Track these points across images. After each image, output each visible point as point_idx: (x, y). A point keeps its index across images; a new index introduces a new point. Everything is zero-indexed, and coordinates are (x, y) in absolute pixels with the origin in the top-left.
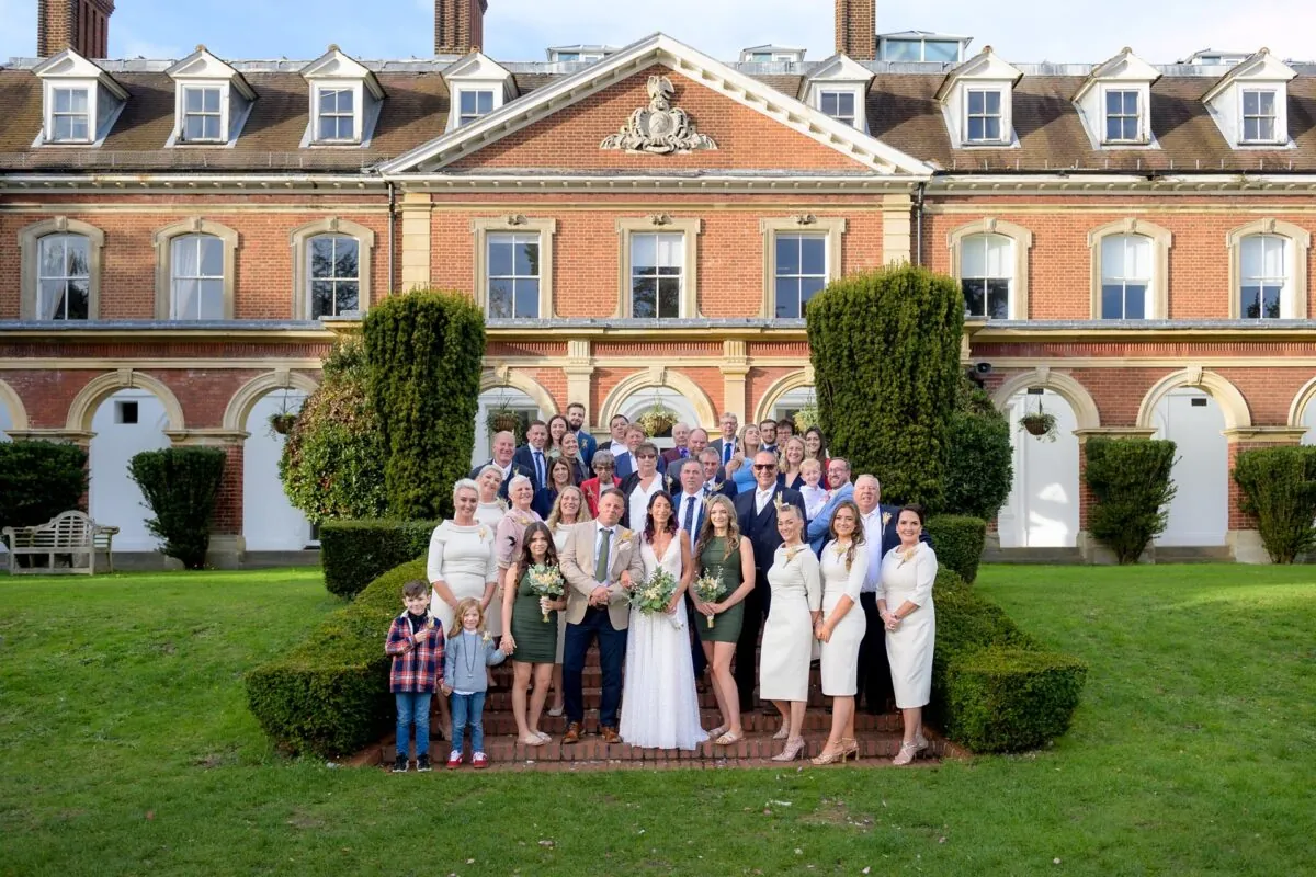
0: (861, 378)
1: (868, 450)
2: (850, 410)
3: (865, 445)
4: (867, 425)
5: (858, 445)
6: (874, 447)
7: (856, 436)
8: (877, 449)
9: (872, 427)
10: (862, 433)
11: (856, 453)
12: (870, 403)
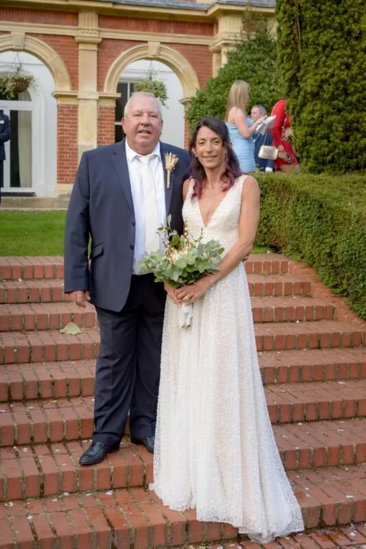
0: (345, 12)
1: (347, 95)
2: (328, 50)
3: (345, 90)
4: (348, 66)
5: (337, 89)
6: (356, 91)
7: (335, 79)
8: (358, 95)
9: (355, 70)
10: (344, 75)
11: (333, 98)
12: (354, 42)
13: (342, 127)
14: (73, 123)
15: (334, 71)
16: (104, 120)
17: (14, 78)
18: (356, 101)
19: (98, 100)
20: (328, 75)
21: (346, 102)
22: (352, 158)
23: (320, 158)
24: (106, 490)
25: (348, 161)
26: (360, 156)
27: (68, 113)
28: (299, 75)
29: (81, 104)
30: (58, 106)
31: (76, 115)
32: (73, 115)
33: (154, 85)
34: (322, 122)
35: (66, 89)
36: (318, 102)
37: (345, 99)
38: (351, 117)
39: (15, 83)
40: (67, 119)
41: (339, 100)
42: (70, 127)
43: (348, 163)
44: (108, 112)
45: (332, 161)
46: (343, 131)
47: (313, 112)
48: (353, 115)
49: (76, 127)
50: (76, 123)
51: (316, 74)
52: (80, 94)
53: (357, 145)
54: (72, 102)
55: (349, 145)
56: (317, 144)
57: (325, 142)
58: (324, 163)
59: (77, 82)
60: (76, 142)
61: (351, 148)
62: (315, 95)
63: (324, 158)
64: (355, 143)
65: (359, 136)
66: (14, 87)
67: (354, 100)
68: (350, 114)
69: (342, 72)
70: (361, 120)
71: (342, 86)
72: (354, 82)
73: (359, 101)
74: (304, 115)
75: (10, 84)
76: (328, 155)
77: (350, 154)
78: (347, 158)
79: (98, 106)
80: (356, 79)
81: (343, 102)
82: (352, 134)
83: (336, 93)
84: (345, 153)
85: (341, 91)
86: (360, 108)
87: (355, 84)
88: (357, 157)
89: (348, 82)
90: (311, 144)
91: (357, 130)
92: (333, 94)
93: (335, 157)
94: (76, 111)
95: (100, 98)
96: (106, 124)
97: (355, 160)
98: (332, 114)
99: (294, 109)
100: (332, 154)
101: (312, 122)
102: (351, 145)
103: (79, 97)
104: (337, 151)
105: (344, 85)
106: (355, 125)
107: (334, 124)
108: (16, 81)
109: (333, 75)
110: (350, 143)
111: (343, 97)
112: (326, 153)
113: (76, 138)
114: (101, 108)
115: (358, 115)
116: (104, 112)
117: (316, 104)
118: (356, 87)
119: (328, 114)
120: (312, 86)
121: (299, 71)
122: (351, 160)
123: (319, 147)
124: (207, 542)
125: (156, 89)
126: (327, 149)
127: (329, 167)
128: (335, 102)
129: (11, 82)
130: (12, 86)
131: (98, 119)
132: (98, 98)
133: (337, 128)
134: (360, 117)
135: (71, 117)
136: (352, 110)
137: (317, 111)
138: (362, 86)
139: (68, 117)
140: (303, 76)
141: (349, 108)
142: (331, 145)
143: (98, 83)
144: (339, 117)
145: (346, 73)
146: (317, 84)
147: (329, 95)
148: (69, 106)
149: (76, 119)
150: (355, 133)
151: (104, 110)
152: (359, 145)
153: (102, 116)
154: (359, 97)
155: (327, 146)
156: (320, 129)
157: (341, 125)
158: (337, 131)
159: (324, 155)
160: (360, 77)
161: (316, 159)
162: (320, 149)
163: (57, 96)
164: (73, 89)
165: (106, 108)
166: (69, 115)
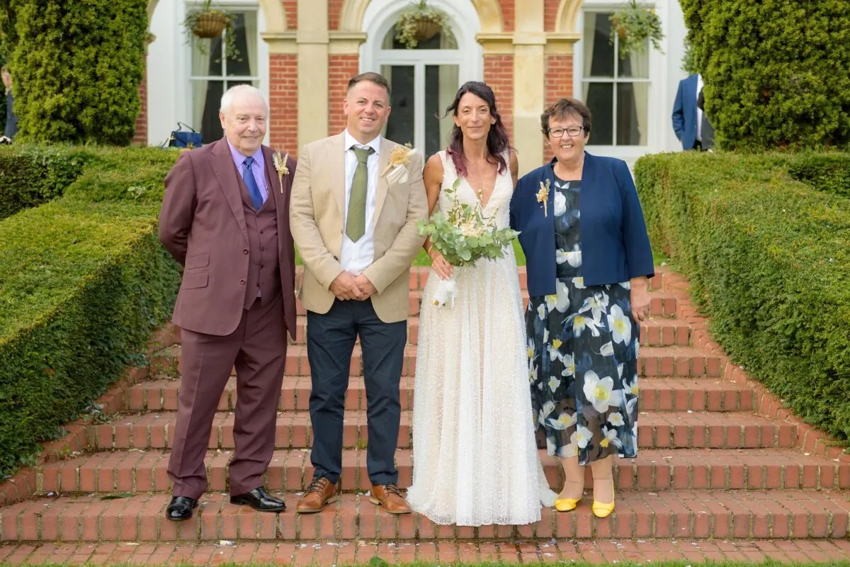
1: (760, 40)
3: (756, 32)
5: (745, 31)
6: (770, 35)
7: (741, 18)
8: (774, 38)
10: (753, 11)
11: (740, 44)
13: (756, 85)
14: (506, 82)
15: (739, 6)
16: (556, 76)
17: (413, 18)
18: (772, 47)
19: (544, 45)
20: (733, 12)
21: (759, 49)
22: (775, 129)
23: (731, 129)
24: (297, 491)
25: (770, 133)
26: (784, 125)
27: (498, 67)
28: (701, 12)
29: (518, 53)
30: (484, 56)
31: (511, 70)
32: (506, 70)
33: (638, 17)
34: (730, 78)
35: (496, 30)
36: (726, 50)
37: (757, 46)
38: (766, 70)
39: (415, 25)
40: (496, 76)
41: (748, 47)
42: (501, 88)
43: (769, 136)
44: (562, 64)
45: (748, 133)
46: (757, 91)
47: (718, 64)
48: (769, 67)
49: (511, 89)
50: (510, 82)
51: (720, 12)
52: (517, 37)
53: (779, 109)
54: (504, 50)
55: (767, 111)
56: (727, 109)
57: (735, 107)
58: (737, 137)
59: (513, 17)
60: (511, 112)
61: (769, 115)
62: (721, 41)
63: (737, 129)
64: (776, 107)
65: (781, 97)
66: (414, 31)
67: (769, 46)
68: (766, 66)
69: (750, 8)
70: (780, 74)
71: (751, 27)
72: (769, 21)
73: (775, 47)
74: (709, 68)
75: (407, 27)
76: (742, 124)
77: (770, 123)
78: (768, 128)
79: (545, 54)
80: (770, 16)
81: (755, 49)
82: (773, 94)
83: (744, 37)
84: (762, 120)
85: (750, 34)
86: (778, 57)
87: (769, 24)
88: (780, 127)
89: (759, 21)
90: (720, 109)
91: (779, 88)
92: (740, 38)
93: (751, 127)
94: (511, 64)
95: (549, 41)
96: (558, 82)
97: (778, 131)
98: (743, 66)
99: (699, 60)
100: (746, 124)
101: (719, 79)
102: (771, 110)
103: (514, 42)
104: (751, 119)
105: (754, 25)
106: (774, 81)
107: (745, 80)
108: (417, 21)
109: (738, 13)
110: (770, 106)
111: (755, 42)
112: (738, 122)
113: (510, 106)
114: (551, 58)
115: (777, 67)
116: (556, 64)
117: (722, 54)
118: (770, 28)
119: (737, 66)
120: (716, 29)
121: (700, 8)
122: (773, 132)
123: (729, 114)
124: (381, 539)
125: (640, 23)
126: (738, 117)
127: (744, 141)
128: (744, 50)
129: (411, 23)
130: (411, 29)
131: (547, 75)
132: (545, 42)
133: (748, 86)
134: (780, 70)
135: (503, 73)
136: (768, 60)
137: (724, 62)
138: (779, 26)
139: (499, 73)
140: (707, 13)
141: (764, 57)
142: (743, 110)
143: (546, 17)
144: (752, 71)
145: (755, 9)
146: (721, 25)
147: (737, 40)
148: (499, 57)
149: (511, 76)
150: (776, 93)
151: (555, 61)
152: (781, 110)
153: (552, 70)
154: (776, 42)
155: (738, 112)
156: (729, 88)
157: (754, 82)
158: (749, 90)
159: (736, 126)
160: (776, 14)
161: (726, 130)
162: (730, 117)
163: (483, 42)
164: (506, 30)
165: (558, 58)
166: (500, 70)
